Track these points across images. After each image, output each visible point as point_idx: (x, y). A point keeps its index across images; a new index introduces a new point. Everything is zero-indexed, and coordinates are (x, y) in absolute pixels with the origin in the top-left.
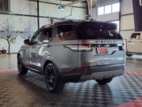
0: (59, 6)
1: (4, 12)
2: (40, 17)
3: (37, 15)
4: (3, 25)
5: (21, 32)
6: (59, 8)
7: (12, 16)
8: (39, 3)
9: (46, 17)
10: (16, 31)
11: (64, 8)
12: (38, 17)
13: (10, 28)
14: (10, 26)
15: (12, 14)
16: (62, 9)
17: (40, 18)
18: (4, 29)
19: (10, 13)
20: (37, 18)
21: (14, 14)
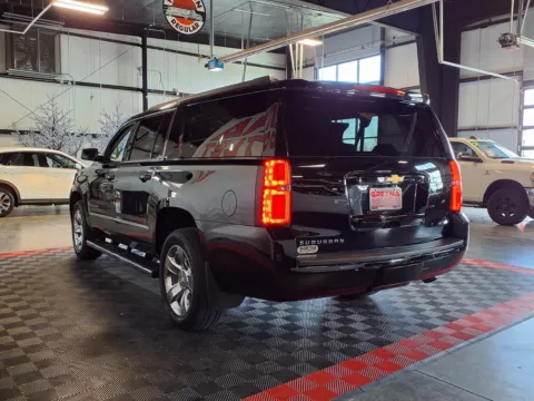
0: (206, 61)
1: (41, 73)
2: (150, 91)
3: (141, 87)
4: (41, 114)
5: (94, 136)
6: (207, 66)
7: (65, 87)
8: (148, 50)
9: (168, 93)
10: (77, 133)
11: (222, 66)
12: (144, 91)
13: (60, 123)
14: (60, 117)
15: (66, 83)
16: (217, 69)
17: (149, 96)
18: (41, 126)
19: (62, 79)
20: (141, 94)
21: (72, 82)
